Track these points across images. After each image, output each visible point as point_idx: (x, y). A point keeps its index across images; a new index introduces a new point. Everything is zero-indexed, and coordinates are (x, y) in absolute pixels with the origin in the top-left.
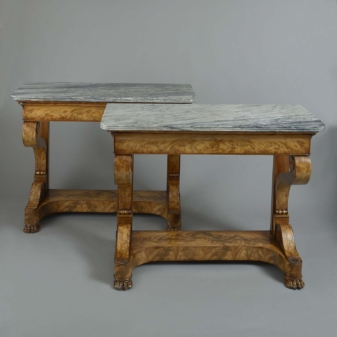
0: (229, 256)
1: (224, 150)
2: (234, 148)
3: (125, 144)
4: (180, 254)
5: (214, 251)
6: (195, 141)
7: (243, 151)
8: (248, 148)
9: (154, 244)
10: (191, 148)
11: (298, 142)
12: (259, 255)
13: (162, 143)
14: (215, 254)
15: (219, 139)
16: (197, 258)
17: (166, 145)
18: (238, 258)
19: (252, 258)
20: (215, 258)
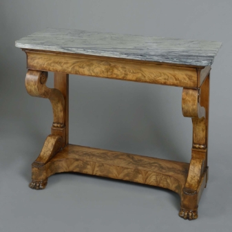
0: (140, 179)
1: (117, 75)
2: (126, 74)
3: (36, 61)
4: (96, 169)
5: (126, 171)
6: (92, 64)
7: (134, 78)
8: (139, 75)
9: (77, 157)
10: (89, 70)
11: (186, 75)
12: (168, 183)
13: (65, 63)
14: (127, 175)
15: (113, 64)
16: (111, 176)
17: (68, 65)
18: (148, 182)
19: (161, 185)
20: (127, 178)
